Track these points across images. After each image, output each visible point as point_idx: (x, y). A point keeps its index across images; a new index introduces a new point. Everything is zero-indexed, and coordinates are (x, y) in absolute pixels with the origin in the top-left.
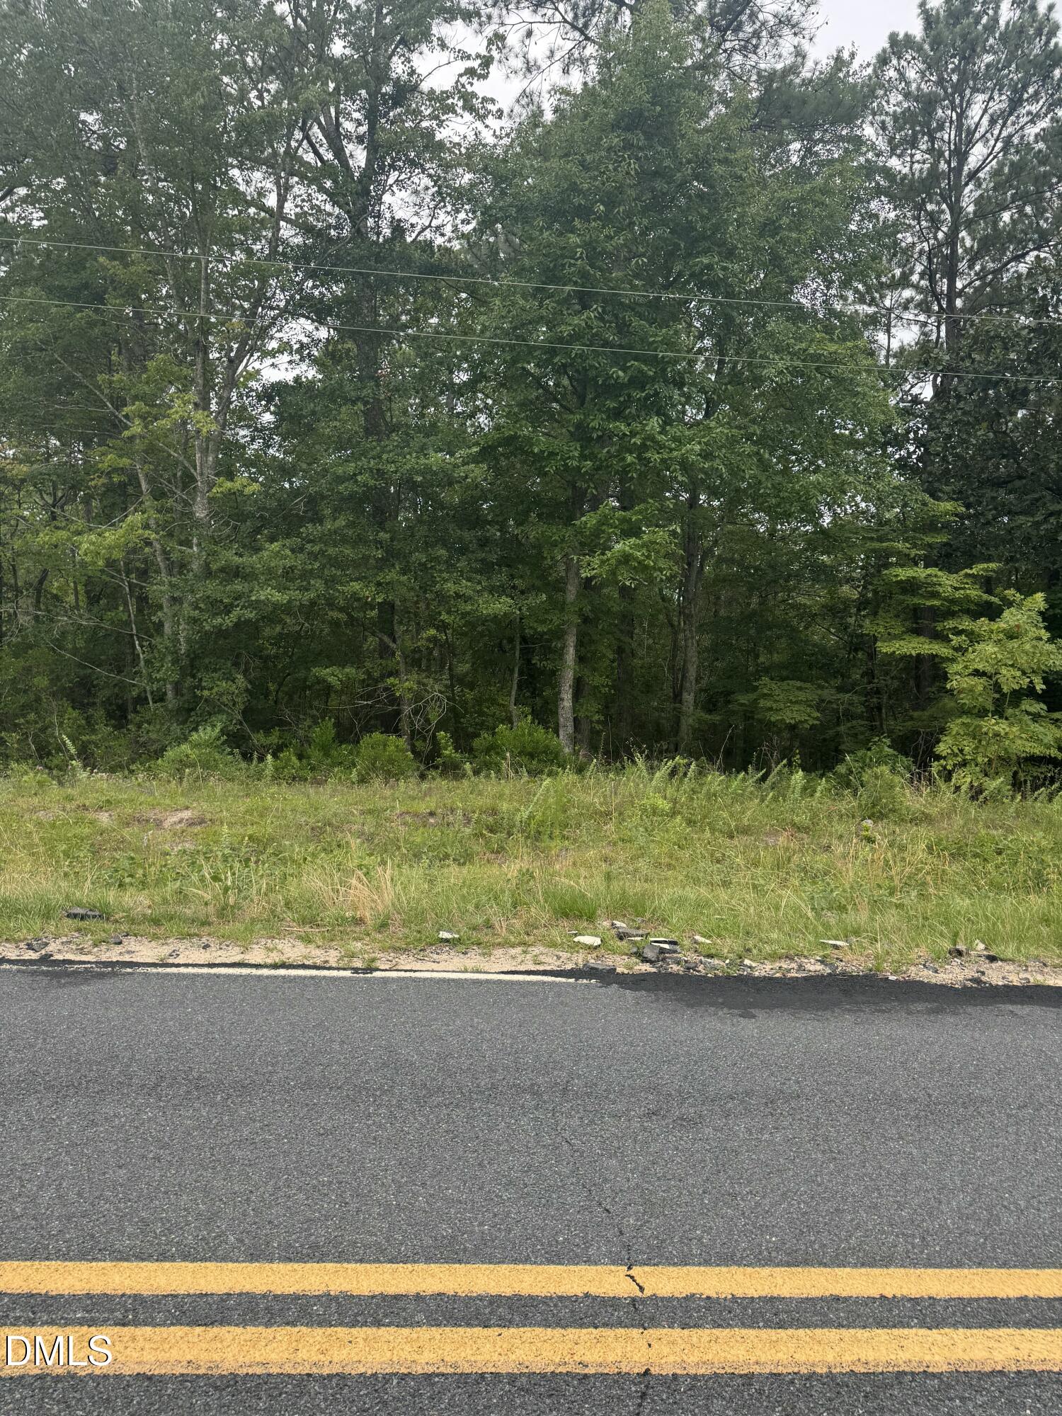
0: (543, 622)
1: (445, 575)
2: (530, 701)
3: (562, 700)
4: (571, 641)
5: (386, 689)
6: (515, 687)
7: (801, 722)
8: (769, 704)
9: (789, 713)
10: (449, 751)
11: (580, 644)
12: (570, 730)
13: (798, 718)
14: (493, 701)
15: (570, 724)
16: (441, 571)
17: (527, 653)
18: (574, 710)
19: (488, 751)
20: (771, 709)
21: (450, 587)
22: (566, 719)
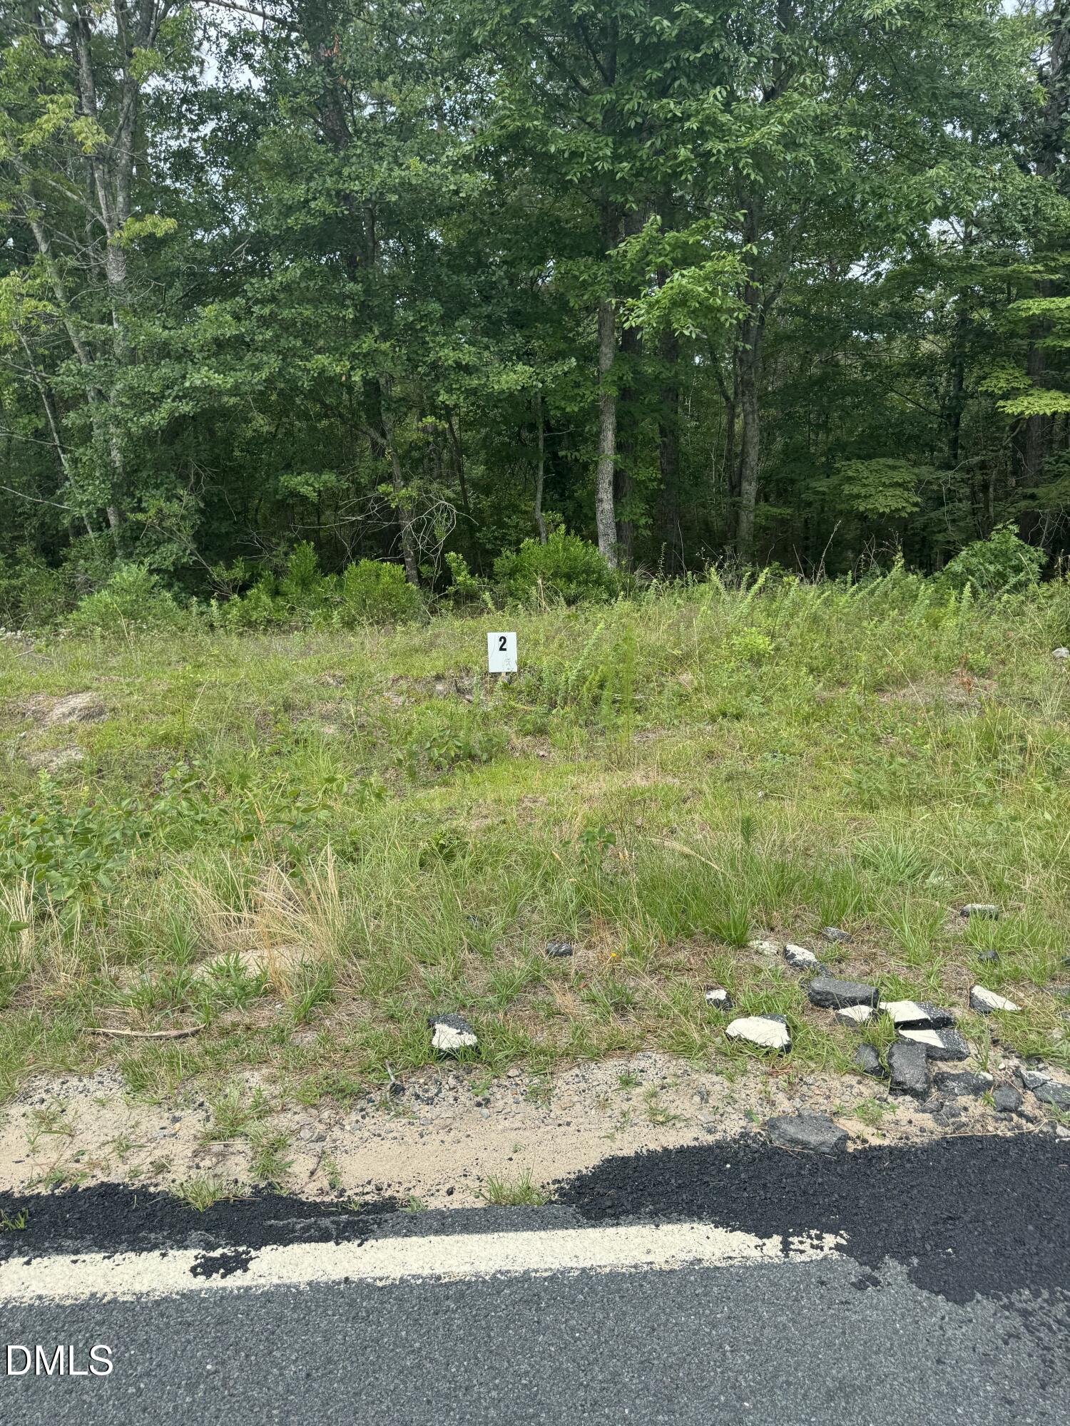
0: (572, 399)
1: (441, 339)
2: (559, 504)
3: (601, 501)
4: (609, 423)
5: (378, 500)
6: (541, 488)
7: (897, 510)
8: (856, 490)
9: (881, 499)
10: (463, 578)
11: (619, 428)
12: (613, 539)
13: (894, 506)
14: (515, 509)
15: (612, 533)
16: (435, 334)
17: (552, 443)
18: (617, 513)
19: (511, 574)
20: (858, 496)
21: (448, 356)
22: (606, 526)
